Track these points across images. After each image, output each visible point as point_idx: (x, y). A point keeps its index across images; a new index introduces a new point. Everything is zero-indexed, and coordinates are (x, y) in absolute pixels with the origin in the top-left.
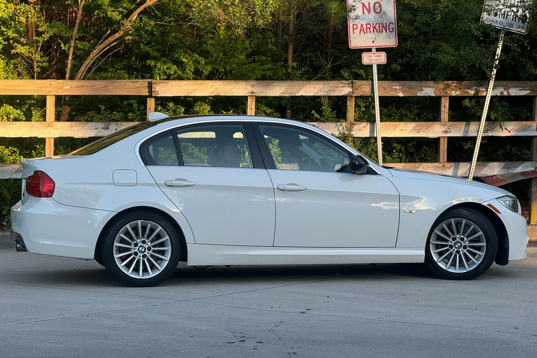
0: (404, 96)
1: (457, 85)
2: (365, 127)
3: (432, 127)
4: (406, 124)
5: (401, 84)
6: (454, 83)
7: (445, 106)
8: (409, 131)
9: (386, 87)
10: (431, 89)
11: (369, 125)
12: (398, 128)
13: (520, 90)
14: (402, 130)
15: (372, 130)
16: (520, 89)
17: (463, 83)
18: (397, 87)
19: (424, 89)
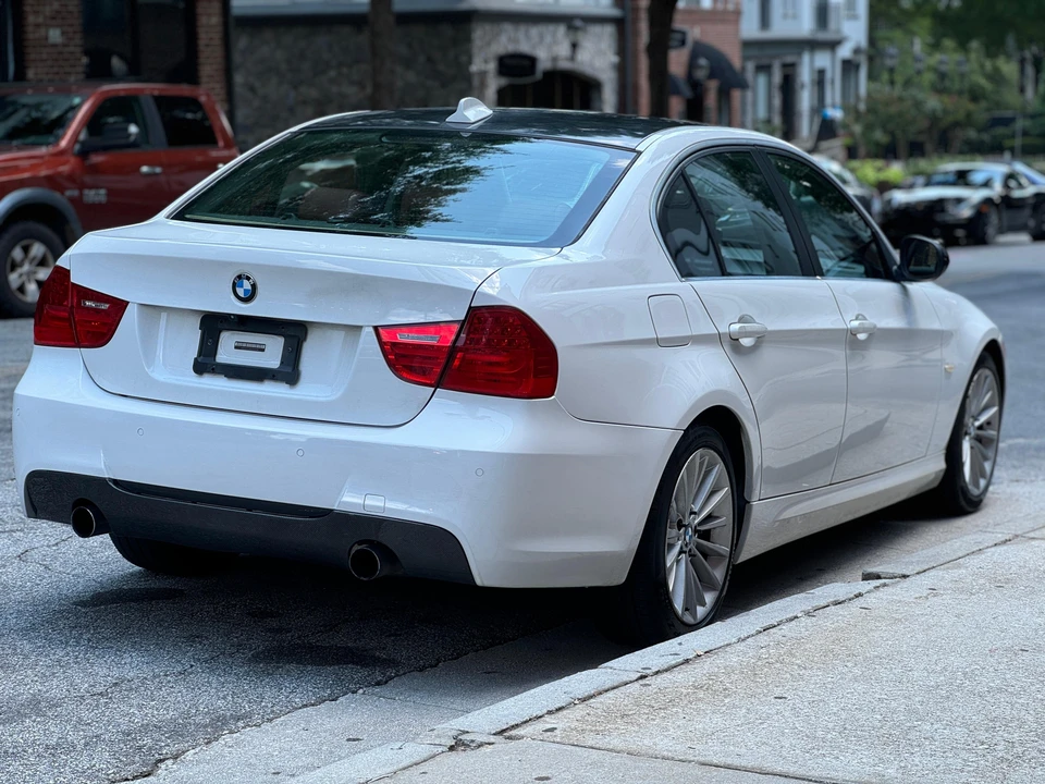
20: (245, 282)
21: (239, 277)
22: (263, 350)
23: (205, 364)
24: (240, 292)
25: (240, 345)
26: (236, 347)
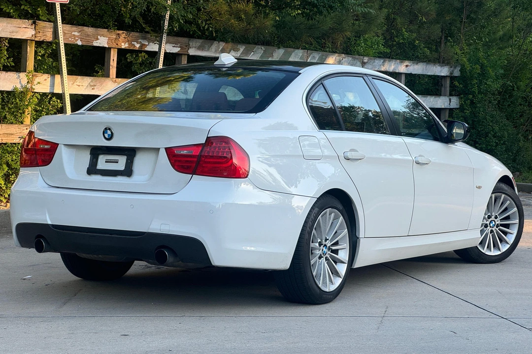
0: (82, 46)
1: (126, 37)
2: (45, 80)
3: (104, 84)
4: (83, 79)
5: (80, 30)
6: (124, 33)
7: (113, 60)
8: (85, 87)
9: (66, 32)
10: (105, 38)
11: (50, 78)
12: (75, 83)
13: (173, 47)
14: (79, 86)
15: (53, 85)
16: (173, 45)
17: (131, 35)
18: (76, 34)
19: (99, 37)
20: (108, 131)
21: (106, 129)
22: (117, 162)
23: (92, 170)
24: (106, 136)
25: (107, 161)
26: (106, 162)
